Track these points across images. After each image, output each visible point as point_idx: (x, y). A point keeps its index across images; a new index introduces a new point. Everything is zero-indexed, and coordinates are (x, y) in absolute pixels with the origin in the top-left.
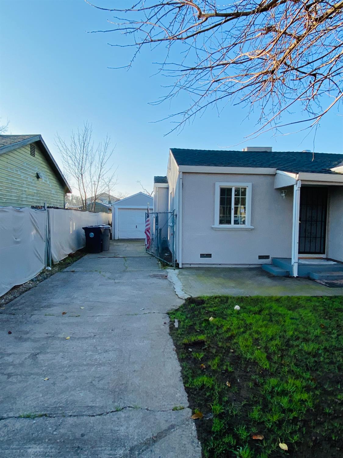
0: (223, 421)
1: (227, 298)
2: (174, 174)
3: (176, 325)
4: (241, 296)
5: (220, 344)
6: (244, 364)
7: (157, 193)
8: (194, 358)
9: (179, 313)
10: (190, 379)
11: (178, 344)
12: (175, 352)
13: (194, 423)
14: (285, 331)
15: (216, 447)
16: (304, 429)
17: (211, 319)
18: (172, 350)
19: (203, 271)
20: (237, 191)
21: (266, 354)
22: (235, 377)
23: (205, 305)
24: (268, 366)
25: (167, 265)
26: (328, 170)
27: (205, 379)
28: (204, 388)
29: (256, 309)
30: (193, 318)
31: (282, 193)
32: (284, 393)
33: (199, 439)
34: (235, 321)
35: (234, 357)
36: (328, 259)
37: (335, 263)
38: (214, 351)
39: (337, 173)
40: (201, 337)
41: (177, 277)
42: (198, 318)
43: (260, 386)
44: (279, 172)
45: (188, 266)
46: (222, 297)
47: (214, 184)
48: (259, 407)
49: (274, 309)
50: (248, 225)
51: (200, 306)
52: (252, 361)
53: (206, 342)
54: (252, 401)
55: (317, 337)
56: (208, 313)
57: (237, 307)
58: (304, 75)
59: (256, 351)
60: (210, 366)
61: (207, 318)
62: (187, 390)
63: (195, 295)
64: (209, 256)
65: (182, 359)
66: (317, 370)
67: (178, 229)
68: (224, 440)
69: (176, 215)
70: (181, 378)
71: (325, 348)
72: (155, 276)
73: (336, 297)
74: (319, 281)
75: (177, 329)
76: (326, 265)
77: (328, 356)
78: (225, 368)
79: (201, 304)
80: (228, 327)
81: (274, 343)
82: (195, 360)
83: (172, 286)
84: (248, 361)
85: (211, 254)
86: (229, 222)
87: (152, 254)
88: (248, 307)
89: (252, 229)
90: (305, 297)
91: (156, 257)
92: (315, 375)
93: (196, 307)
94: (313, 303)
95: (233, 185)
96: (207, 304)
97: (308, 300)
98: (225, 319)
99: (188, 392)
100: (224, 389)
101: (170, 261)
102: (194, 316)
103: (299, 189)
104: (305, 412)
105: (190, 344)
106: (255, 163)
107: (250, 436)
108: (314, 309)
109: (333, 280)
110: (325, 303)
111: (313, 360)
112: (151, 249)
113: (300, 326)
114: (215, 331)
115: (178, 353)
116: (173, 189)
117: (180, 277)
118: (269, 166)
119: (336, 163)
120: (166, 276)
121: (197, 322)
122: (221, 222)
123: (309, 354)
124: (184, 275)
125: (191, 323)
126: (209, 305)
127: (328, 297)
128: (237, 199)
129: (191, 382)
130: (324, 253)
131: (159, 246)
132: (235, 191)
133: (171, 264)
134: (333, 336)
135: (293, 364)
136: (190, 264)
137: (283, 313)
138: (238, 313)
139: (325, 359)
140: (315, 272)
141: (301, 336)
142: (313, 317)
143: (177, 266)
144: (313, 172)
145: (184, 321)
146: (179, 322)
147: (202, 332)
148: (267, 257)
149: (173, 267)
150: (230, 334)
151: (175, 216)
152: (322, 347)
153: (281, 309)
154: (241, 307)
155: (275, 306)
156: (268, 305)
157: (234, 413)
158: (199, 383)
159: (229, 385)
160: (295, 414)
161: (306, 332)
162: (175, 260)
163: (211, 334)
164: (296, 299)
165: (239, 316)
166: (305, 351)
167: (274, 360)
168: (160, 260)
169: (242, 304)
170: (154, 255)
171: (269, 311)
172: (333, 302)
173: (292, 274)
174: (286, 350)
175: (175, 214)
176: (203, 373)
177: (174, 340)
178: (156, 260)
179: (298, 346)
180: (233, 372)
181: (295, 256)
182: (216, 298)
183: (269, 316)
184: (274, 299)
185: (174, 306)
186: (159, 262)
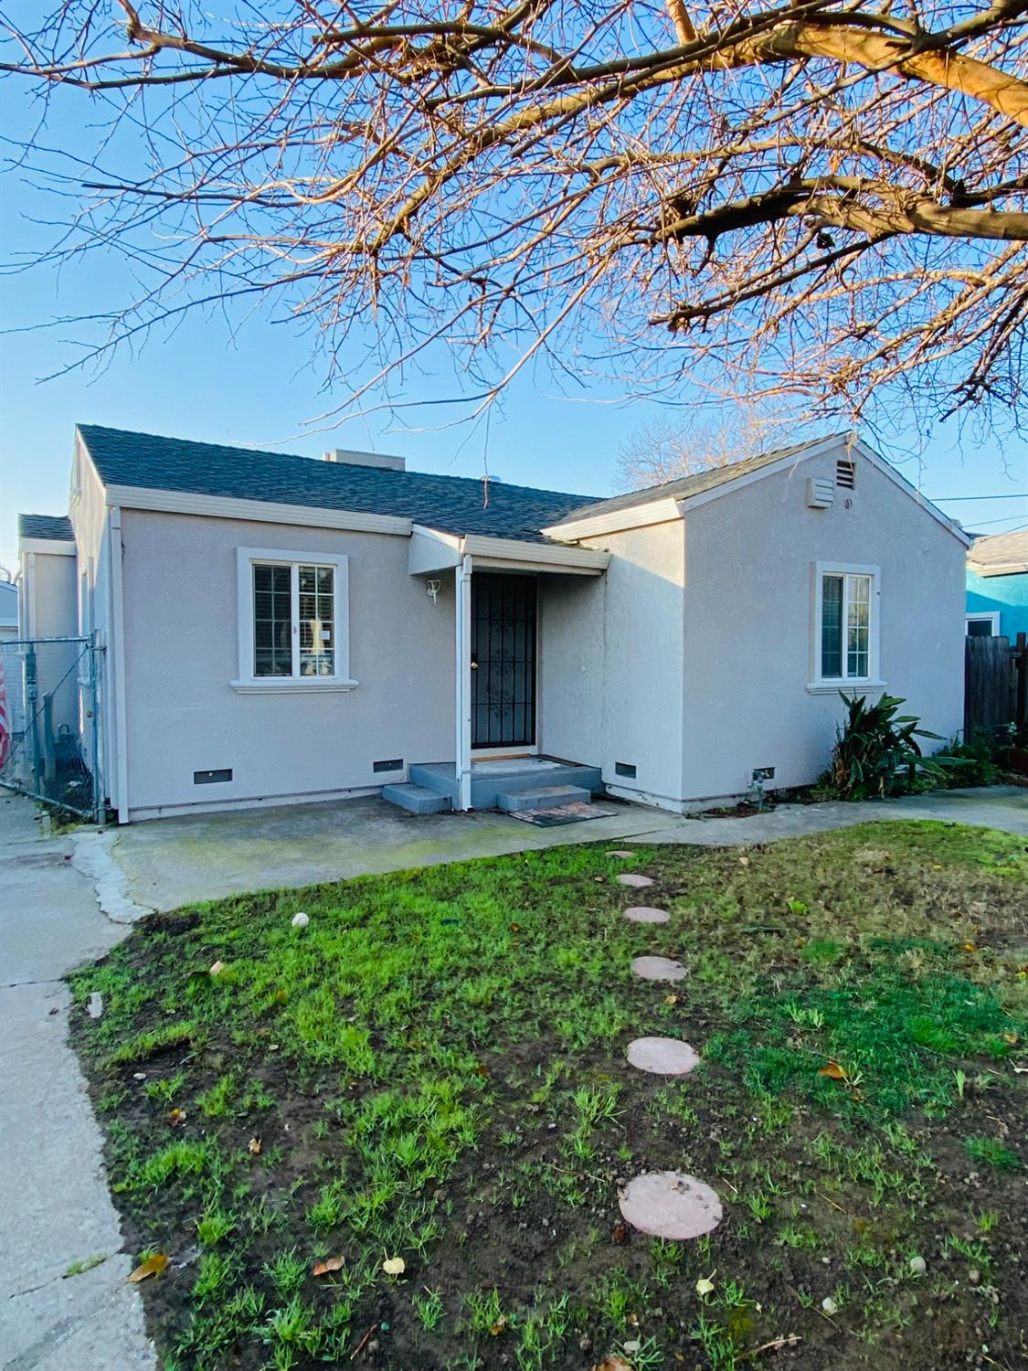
0: (232, 1254)
1: (274, 897)
2: (93, 512)
3: (95, 1009)
4: (314, 884)
5: (238, 1037)
6: (308, 1074)
7: (32, 572)
8: (150, 1098)
9: (106, 971)
10: (133, 1165)
11: (97, 1067)
12: (85, 1097)
13: (137, 1294)
14: (425, 960)
15: (203, 1339)
16: (449, 1203)
17: (217, 968)
18: (74, 1090)
19: (205, 825)
20: (306, 575)
21: (368, 1033)
22: (277, 1120)
23: (202, 929)
24: (371, 1065)
25: (75, 819)
26: (536, 533)
27: (182, 1149)
28: (176, 1178)
29: (357, 912)
30: (157, 975)
31: (429, 586)
32: (407, 1125)
33: (148, 1335)
34: (291, 959)
35: (279, 1063)
36: (542, 757)
37: (557, 765)
38: (217, 1060)
39: (554, 542)
40: (182, 1029)
41: (111, 854)
42: (175, 973)
43: (345, 1126)
44: (418, 528)
45: (155, 814)
46: (258, 896)
47: (235, 552)
48: (337, 1185)
49: (402, 903)
50: (341, 676)
51: (186, 935)
52: (329, 1061)
53: (195, 1040)
54: (320, 1172)
55: (499, 957)
56: (209, 953)
57: (301, 919)
58: (455, 277)
59: (344, 1032)
60: (200, 1109)
61: (203, 968)
62: (121, 1201)
63: (168, 903)
64: (226, 775)
65: (110, 1110)
66: (493, 1043)
67: (110, 694)
68: (227, 1308)
69: (104, 650)
70: (102, 1170)
71: (516, 984)
72: (24, 861)
73: (554, 850)
74: (518, 815)
75: (98, 1022)
76: (536, 772)
77: (520, 1001)
78: (247, 1101)
79: (189, 930)
80: (269, 980)
81: (392, 997)
82: (154, 1104)
83: (91, 888)
84: (318, 1066)
85: (230, 771)
86: (286, 669)
87: (17, 785)
88: (332, 913)
89: (353, 688)
90: (483, 859)
91: (30, 797)
92: (486, 1057)
93: (170, 941)
94: (499, 874)
95: (295, 559)
96: (209, 923)
97: (488, 867)
98: (262, 958)
99: (121, 1208)
100: (243, 1163)
101: (87, 805)
102: (160, 970)
103: (469, 578)
104: (454, 1160)
105: (140, 1057)
106: (355, 499)
107: (308, 1270)
108: (501, 889)
109: (551, 808)
110: (526, 869)
111: (485, 1018)
112: (12, 771)
113: (465, 937)
114: (224, 1003)
115: (94, 1098)
116: (92, 560)
117: (119, 852)
118: (395, 512)
119: (556, 515)
120: (68, 858)
121: (170, 987)
122: (262, 669)
123: (477, 1006)
124: (135, 844)
125: (149, 993)
126: (214, 927)
127: (534, 852)
128: (306, 601)
129: (136, 1174)
130: (533, 743)
131: (45, 755)
132: (302, 576)
133: (89, 814)
134: (537, 949)
135: (436, 1042)
136: (160, 808)
137: (421, 911)
138: (303, 934)
139: (513, 1009)
140: (511, 792)
141: (464, 963)
142: (496, 908)
143: (112, 819)
144: (500, 535)
145: (122, 993)
146: (107, 998)
147: (184, 1013)
148: (397, 764)
149: (96, 823)
150: (271, 999)
151: (97, 652)
152: (510, 982)
153: (420, 901)
154: (313, 916)
155: (405, 895)
156: (387, 896)
157: (266, 1221)
158: (161, 1168)
159: (257, 1149)
160: (429, 1172)
161: (477, 953)
162: (102, 799)
163: (213, 1013)
164: (460, 870)
165: (303, 942)
166: (468, 1002)
167: (390, 1044)
168: (46, 806)
169: (316, 907)
170: (24, 788)
171: (389, 913)
172: (546, 862)
173: (459, 803)
174: (424, 1007)
175: (97, 645)
176: (178, 1133)
177: (83, 1058)
178: (33, 804)
179: (453, 991)
180: (273, 1106)
181: (464, 754)
182: (238, 901)
183: (387, 927)
184: (406, 877)
185: (91, 951)
186: (45, 813)
